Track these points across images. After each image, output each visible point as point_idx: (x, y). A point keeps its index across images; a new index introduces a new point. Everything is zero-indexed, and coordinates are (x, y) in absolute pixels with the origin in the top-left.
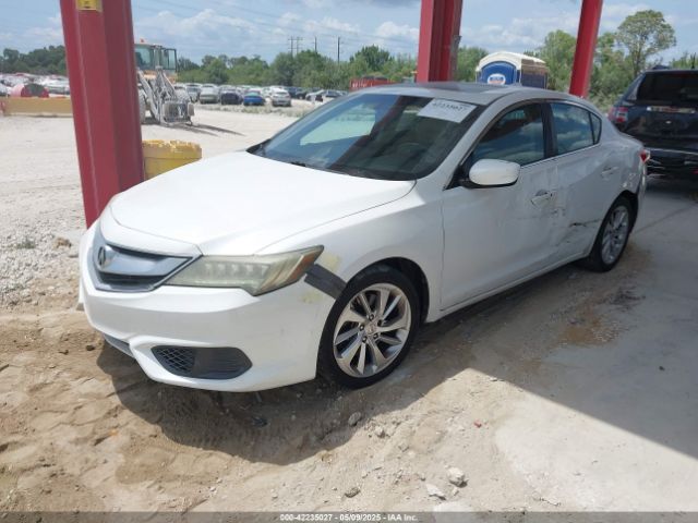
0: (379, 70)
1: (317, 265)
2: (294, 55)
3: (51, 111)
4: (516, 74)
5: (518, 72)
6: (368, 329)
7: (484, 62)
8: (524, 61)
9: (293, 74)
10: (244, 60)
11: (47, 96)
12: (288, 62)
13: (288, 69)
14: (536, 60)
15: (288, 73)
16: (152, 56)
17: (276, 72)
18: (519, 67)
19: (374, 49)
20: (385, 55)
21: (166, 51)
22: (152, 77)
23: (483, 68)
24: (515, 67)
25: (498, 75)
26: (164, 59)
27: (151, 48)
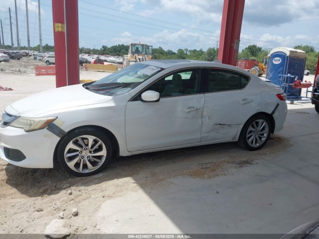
0: (255, 56)
1: (54, 124)
2: (216, 49)
3: (103, 69)
4: (286, 58)
5: (288, 57)
6: (84, 153)
7: (271, 52)
8: (291, 51)
9: (214, 57)
10: (195, 51)
11: (103, 64)
12: (213, 52)
13: (212, 55)
14: (299, 51)
15: (212, 57)
16: (143, 49)
17: (206, 56)
18: (288, 54)
19: (255, 46)
20: (260, 49)
21: (148, 47)
22: (141, 57)
23: (271, 55)
24: (286, 54)
25: (278, 58)
26: (147, 50)
27: (143, 45)
